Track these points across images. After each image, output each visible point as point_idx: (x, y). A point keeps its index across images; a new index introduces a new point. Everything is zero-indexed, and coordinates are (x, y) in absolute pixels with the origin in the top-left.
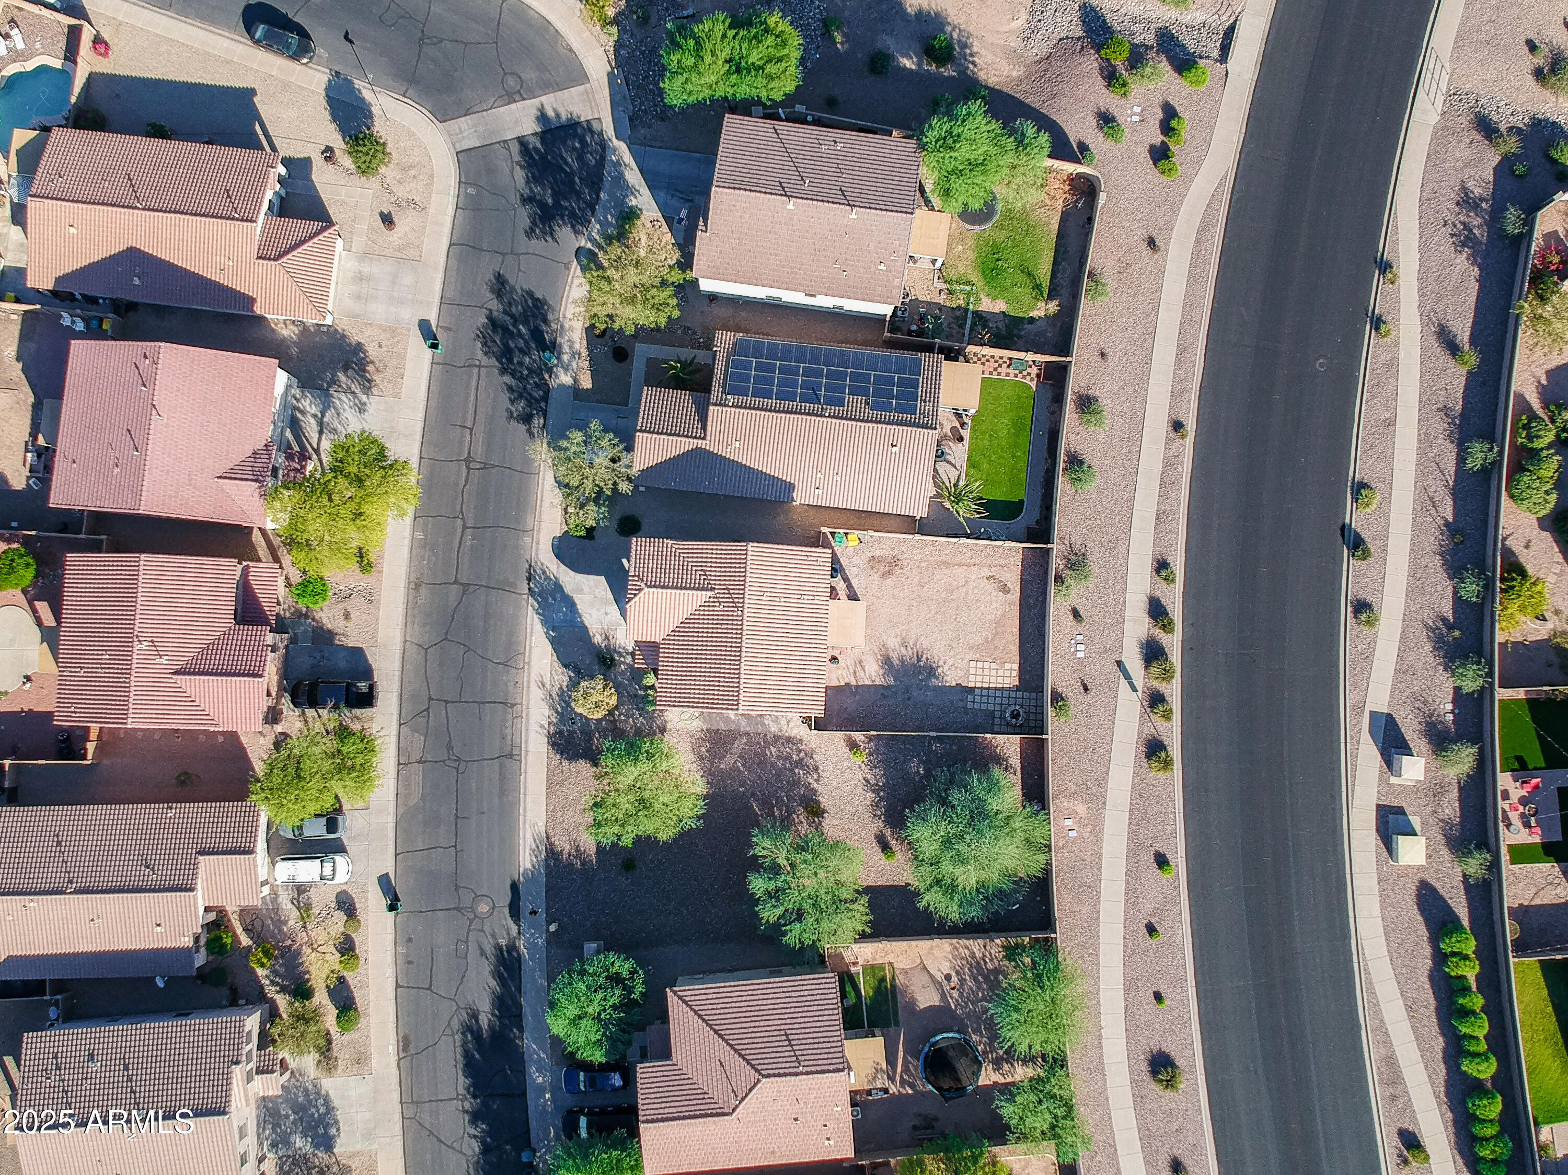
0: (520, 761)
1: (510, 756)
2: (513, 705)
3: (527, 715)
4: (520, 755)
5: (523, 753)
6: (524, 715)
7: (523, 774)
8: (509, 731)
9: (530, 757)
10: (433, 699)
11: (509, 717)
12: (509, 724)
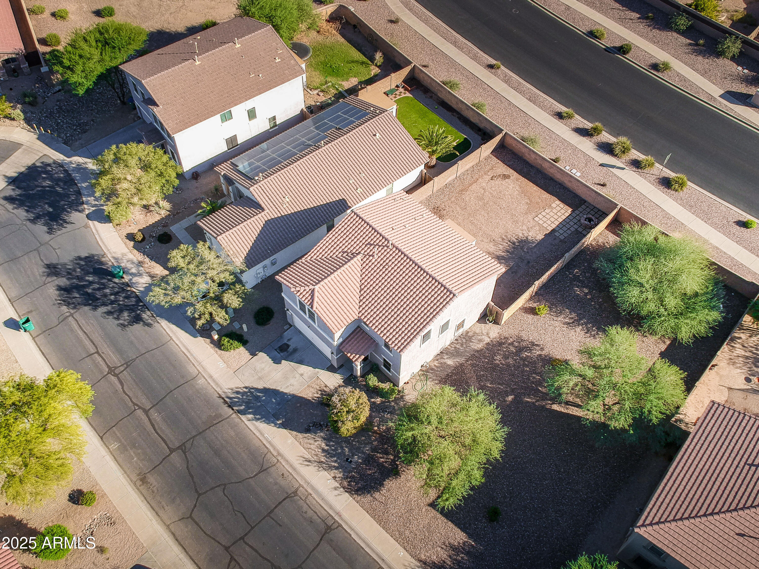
0: (340, 525)
1: (329, 529)
2: (295, 493)
3: (313, 488)
4: (336, 521)
5: (337, 518)
6: (310, 491)
7: (352, 533)
8: (310, 513)
9: (346, 515)
10: (229, 547)
11: (301, 502)
12: (305, 507)
